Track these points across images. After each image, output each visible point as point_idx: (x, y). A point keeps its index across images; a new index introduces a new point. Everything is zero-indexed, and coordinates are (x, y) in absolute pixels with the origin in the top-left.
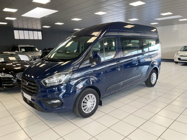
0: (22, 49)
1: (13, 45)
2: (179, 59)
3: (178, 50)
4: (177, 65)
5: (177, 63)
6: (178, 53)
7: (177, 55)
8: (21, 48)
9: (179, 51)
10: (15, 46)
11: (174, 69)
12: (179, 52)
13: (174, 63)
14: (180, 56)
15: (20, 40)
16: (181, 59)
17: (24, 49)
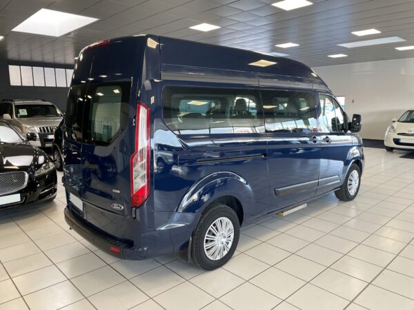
0: (20, 110)
1: (4, 100)
2: (397, 141)
3: (395, 119)
4: (390, 154)
5: (390, 149)
6: (393, 127)
7: (392, 130)
8: (18, 107)
9: (397, 123)
10: (5, 102)
11: (383, 165)
12: (395, 125)
13: (385, 150)
14: (398, 134)
15: (22, 88)
16: (402, 141)
17: (25, 110)
